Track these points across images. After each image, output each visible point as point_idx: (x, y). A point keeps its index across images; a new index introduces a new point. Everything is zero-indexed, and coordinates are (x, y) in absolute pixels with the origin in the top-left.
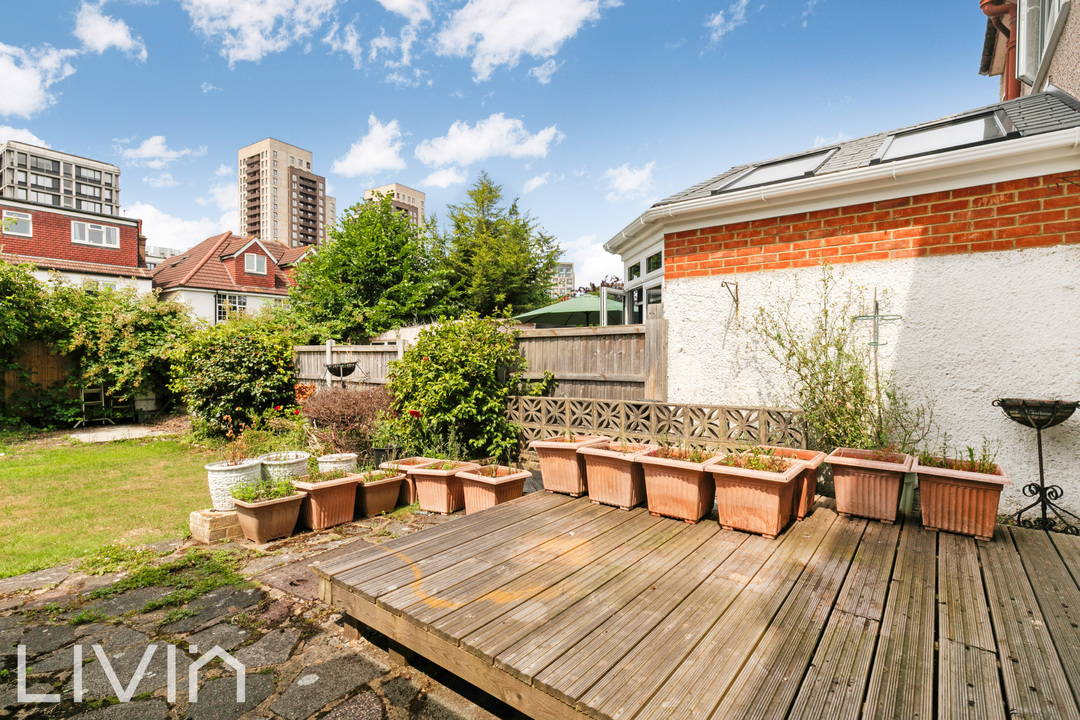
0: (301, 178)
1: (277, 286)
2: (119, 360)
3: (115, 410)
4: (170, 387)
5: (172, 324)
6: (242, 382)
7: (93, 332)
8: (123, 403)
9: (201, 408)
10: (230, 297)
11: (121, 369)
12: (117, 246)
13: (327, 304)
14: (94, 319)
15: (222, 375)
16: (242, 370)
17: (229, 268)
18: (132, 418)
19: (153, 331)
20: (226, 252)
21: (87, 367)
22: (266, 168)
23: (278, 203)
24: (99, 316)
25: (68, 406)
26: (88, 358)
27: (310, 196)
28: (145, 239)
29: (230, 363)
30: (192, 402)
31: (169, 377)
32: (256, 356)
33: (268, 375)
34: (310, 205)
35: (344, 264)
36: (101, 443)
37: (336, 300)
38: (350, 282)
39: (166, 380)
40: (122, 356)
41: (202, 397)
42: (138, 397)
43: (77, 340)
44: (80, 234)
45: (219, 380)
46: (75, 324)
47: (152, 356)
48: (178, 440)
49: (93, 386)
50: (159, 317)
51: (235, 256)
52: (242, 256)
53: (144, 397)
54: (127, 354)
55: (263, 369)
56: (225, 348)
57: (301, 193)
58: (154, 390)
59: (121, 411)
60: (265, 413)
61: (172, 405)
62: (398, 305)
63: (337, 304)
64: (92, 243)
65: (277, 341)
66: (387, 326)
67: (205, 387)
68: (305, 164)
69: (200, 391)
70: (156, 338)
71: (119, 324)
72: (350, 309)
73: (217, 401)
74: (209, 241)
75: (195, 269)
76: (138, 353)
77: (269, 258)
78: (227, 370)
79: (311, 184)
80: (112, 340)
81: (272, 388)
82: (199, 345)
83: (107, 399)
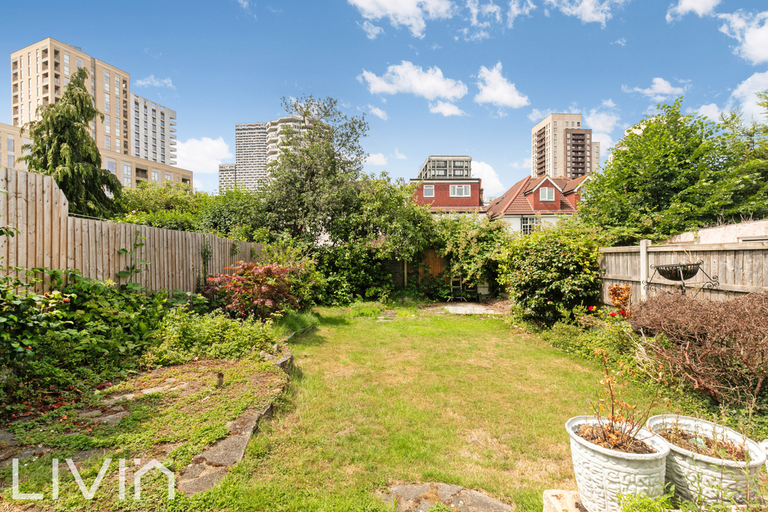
0: (573, 135)
1: (562, 208)
2: (469, 261)
3: (467, 292)
4: (498, 280)
5: (499, 236)
6: (554, 280)
7: (456, 243)
8: (471, 288)
9: (520, 299)
10: (530, 219)
11: (470, 267)
12: (470, 196)
13: (614, 213)
14: (457, 235)
15: (537, 274)
16: (553, 270)
17: (530, 200)
18: (475, 299)
19: (487, 241)
20: (528, 189)
21: (453, 265)
22: (549, 135)
23: (557, 156)
24: (459, 233)
25: (444, 289)
26: (454, 260)
27: (580, 145)
28: (482, 190)
29: (542, 263)
30: (513, 293)
31: (498, 273)
32: (564, 257)
33: (574, 274)
34: (580, 151)
35: (630, 176)
36: (459, 315)
37: (622, 209)
38: (637, 191)
39: (495, 275)
40: (470, 259)
41: (521, 290)
42: (479, 285)
43: (448, 249)
44: (454, 192)
45: (534, 277)
46: (448, 239)
47: (487, 258)
48: (502, 319)
49: (456, 277)
50: (491, 232)
51: (533, 191)
52: (538, 190)
53: (482, 285)
54: (473, 256)
55: (571, 269)
56: (538, 251)
57: (573, 145)
58: (488, 281)
59: (470, 293)
60: (574, 310)
61: (498, 292)
62: (693, 207)
63: (623, 213)
64: (458, 196)
65: (583, 243)
66: (681, 229)
67: (523, 283)
68: (576, 124)
69: (519, 285)
70: (489, 246)
71: (469, 238)
72: (638, 215)
73: (532, 293)
74: (517, 185)
75: (509, 203)
76: (479, 256)
77: (556, 189)
78: (539, 269)
79: (581, 137)
80: (466, 248)
81: (579, 286)
82: (517, 250)
83: (463, 285)
